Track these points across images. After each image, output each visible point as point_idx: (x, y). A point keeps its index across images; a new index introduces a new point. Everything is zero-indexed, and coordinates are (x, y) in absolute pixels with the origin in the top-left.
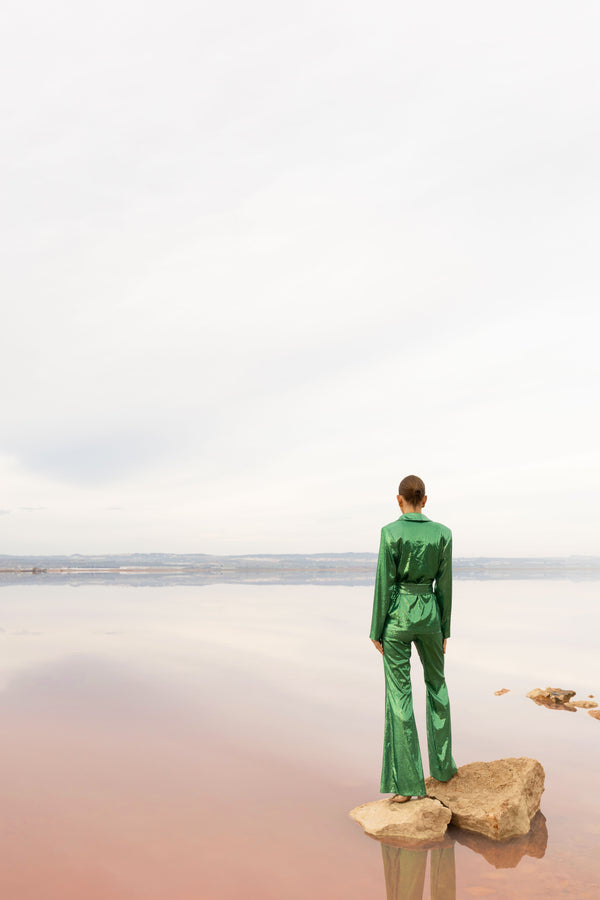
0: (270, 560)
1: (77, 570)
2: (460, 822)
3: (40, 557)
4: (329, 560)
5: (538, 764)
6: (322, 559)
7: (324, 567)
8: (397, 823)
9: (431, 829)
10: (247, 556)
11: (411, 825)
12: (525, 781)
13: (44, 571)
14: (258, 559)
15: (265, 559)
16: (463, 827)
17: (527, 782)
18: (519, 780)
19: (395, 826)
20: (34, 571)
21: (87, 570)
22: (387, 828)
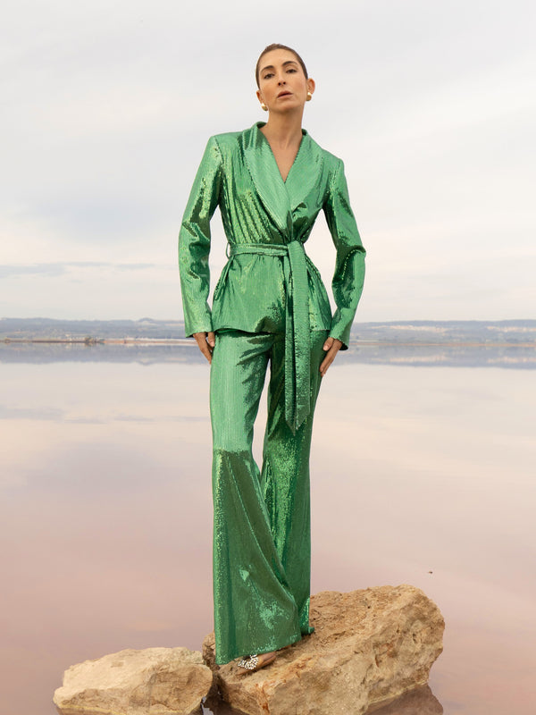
0: (433, 329)
1: (147, 342)
2: (232, 697)
3: (96, 322)
4: (525, 329)
5: (421, 598)
6: (514, 329)
7: (516, 341)
8: (101, 688)
9: (165, 703)
10: (395, 323)
11: (122, 692)
12: (379, 627)
13: (101, 342)
14: (412, 328)
15: (423, 328)
16: (234, 706)
17: (384, 631)
18: (369, 626)
19: (96, 692)
20: (87, 342)
21: (161, 342)
22: (82, 696)
